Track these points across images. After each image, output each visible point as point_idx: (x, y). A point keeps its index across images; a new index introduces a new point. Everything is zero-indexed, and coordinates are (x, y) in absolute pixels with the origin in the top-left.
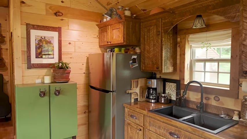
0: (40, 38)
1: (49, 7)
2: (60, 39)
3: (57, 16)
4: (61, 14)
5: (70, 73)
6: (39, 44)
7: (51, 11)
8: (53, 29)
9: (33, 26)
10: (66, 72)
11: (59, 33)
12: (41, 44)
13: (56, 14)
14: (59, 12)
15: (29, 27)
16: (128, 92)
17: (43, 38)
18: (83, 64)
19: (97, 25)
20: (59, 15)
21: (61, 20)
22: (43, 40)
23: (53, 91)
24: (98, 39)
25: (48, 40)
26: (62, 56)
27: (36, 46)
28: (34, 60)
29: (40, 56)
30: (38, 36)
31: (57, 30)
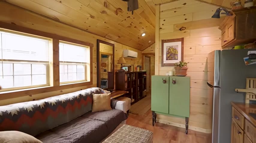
0: (169, 48)
1: (175, 26)
2: (183, 46)
3: (181, 31)
4: (184, 28)
5: (187, 70)
6: (168, 51)
7: (177, 28)
8: (178, 40)
9: (165, 40)
10: (182, 69)
11: (182, 42)
12: (170, 51)
13: (180, 30)
14: (183, 27)
15: (163, 42)
16: (237, 90)
17: (171, 47)
18: (203, 64)
19: (220, 29)
20: (183, 30)
21: (184, 32)
22: (171, 48)
23: (171, 81)
24: (221, 41)
25: (174, 48)
26: (184, 58)
27: (167, 53)
28: (165, 61)
29: (169, 59)
30: (168, 46)
31: (181, 40)
